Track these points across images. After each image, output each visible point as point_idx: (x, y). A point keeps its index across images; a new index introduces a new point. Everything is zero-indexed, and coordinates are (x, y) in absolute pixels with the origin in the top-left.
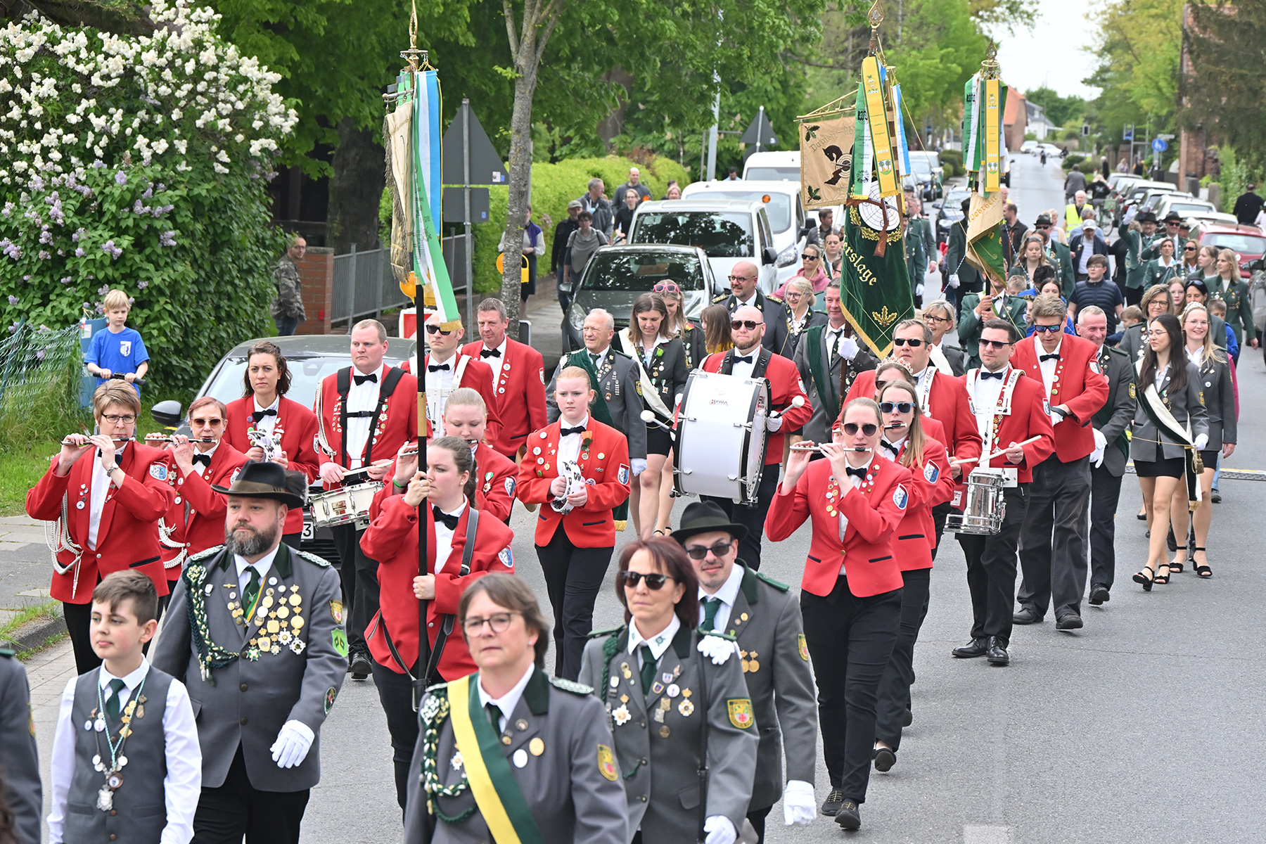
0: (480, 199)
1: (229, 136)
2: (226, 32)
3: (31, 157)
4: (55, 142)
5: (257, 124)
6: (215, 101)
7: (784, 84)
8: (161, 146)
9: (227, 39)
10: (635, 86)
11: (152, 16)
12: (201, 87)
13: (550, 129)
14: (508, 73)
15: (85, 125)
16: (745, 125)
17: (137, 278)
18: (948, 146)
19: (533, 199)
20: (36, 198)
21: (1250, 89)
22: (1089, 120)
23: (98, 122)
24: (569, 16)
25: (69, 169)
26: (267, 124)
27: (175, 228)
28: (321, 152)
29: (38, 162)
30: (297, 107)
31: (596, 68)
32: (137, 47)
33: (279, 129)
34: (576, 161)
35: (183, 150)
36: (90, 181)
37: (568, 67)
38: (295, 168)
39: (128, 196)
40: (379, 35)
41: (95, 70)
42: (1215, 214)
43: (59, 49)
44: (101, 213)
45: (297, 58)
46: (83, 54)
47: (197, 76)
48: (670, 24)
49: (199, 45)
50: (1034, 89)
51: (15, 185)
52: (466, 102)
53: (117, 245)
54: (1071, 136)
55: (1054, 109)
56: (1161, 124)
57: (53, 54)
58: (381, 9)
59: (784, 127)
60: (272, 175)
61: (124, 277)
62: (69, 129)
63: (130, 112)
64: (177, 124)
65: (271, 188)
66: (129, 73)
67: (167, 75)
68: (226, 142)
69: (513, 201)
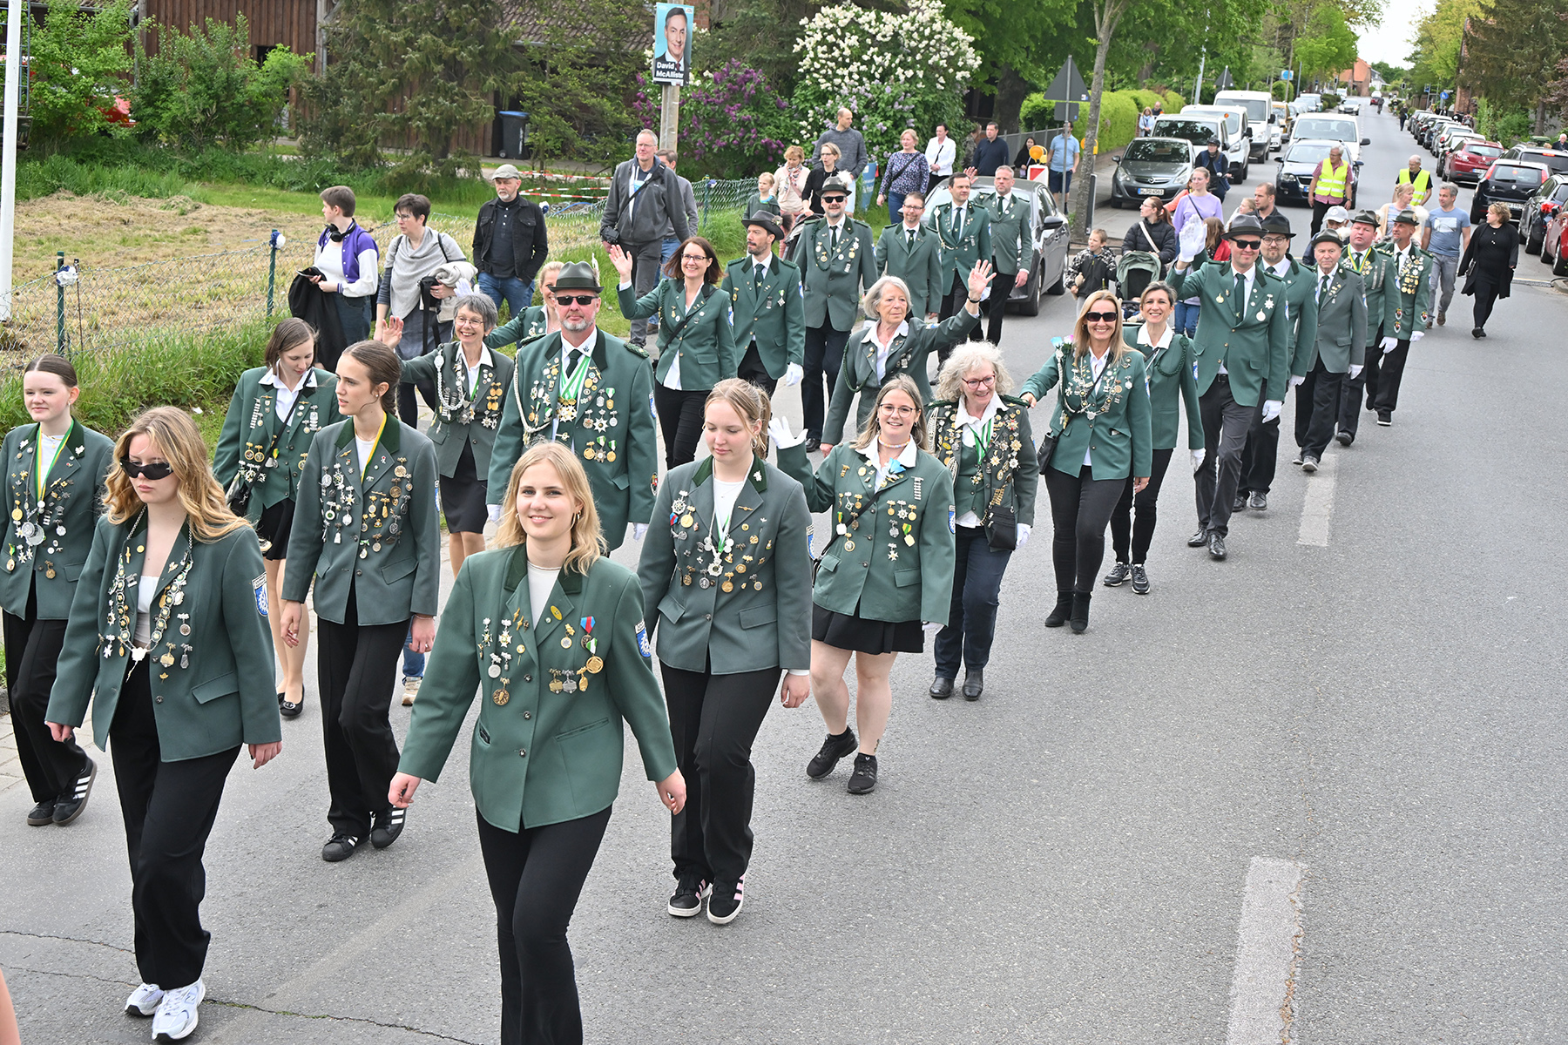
0: (1074, 109)
1: (945, 69)
2: (947, 14)
3: (843, 77)
4: (856, 70)
5: (960, 64)
6: (939, 51)
7: (1240, 54)
8: (910, 73)
9: (946, 18)
10: (1160, 52)
11: (909, 4)
12: (932, 43)
13: (1112, 74)
14: (1094, 42)
15: (872, 61)
16: (1217, 76)
17: (893, 143)
18: (1327, 91)
19: (1102, 112)
20: (844, 98)
21: (1499, 66)
22: (1406, 80)
23: (878, 60)
24: (1127, 13)
25: (861, 83)
26: (965, 63)
27: (915, 117)
28: (991, 81)
29: (847, 80)
30: (981, 56)
31: (1140, 42)
32: (901, 21)
33: (972, 67)
34: (1125, 91)
35: (921, 76)
36: (872, 91)
37: (1125, 40)
38: (977, 89)
39: (891, 100)
40: (1026, 19)
41: (879, 32)
42: (1473, 134)
43: (861, 21)
44: (877, 107)
45: (984, 30)
46: (873, 23)
47: (930, 38)
48: (1181, 19)
49: (933, 20)
50: (1376, 63)
51: (834, 91)
52: (1070, 56)
53: (884, 125)
54: (1395, 89)
55: (1386, 73)
56: (1446, 84)
57: (857, 23)
58: (1028, 5)
59: (1238, 78)
60: (966, 91)
61: (887, 142)
62: (863, 63)
63: (895, 55)
64: (918, 62)
65: (965, 99)
66: (896, 35)
67: (915, 35)
68: (944, 72)
69: (1091, 110)
